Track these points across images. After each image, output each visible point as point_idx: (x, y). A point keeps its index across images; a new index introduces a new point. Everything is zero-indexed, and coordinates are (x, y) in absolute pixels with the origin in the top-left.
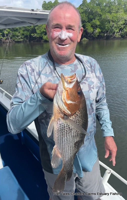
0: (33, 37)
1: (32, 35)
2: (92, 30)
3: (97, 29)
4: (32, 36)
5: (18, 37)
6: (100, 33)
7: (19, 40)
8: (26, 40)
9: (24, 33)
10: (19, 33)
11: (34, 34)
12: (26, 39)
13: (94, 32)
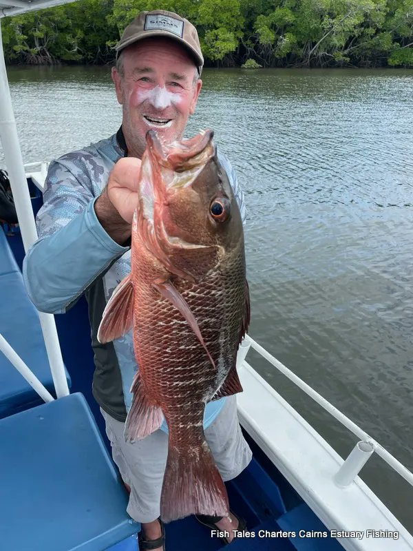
0: (109, 49)
1: (109, 43)
2: (272, 36)
3: (288, 35)
4: (109, 47)
5: (69, 50)
6: (292, 46)
7: (74, 58)
8: (92, 57)
9: (87, 38)
10: (73, 37)
11: (112, 43)
12: (91, 55)
13: (279, 43)
